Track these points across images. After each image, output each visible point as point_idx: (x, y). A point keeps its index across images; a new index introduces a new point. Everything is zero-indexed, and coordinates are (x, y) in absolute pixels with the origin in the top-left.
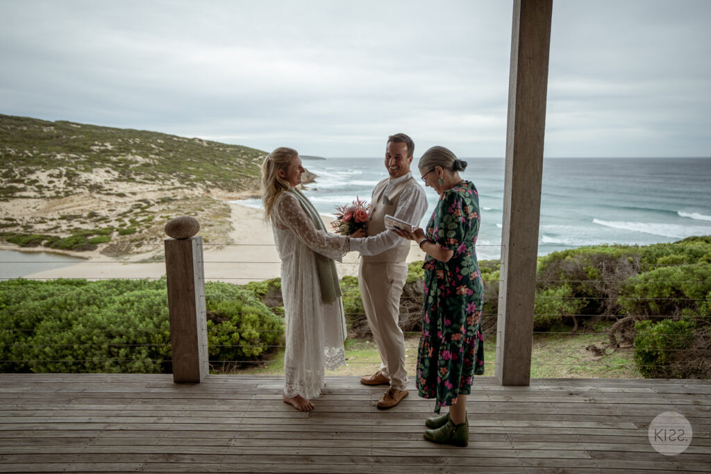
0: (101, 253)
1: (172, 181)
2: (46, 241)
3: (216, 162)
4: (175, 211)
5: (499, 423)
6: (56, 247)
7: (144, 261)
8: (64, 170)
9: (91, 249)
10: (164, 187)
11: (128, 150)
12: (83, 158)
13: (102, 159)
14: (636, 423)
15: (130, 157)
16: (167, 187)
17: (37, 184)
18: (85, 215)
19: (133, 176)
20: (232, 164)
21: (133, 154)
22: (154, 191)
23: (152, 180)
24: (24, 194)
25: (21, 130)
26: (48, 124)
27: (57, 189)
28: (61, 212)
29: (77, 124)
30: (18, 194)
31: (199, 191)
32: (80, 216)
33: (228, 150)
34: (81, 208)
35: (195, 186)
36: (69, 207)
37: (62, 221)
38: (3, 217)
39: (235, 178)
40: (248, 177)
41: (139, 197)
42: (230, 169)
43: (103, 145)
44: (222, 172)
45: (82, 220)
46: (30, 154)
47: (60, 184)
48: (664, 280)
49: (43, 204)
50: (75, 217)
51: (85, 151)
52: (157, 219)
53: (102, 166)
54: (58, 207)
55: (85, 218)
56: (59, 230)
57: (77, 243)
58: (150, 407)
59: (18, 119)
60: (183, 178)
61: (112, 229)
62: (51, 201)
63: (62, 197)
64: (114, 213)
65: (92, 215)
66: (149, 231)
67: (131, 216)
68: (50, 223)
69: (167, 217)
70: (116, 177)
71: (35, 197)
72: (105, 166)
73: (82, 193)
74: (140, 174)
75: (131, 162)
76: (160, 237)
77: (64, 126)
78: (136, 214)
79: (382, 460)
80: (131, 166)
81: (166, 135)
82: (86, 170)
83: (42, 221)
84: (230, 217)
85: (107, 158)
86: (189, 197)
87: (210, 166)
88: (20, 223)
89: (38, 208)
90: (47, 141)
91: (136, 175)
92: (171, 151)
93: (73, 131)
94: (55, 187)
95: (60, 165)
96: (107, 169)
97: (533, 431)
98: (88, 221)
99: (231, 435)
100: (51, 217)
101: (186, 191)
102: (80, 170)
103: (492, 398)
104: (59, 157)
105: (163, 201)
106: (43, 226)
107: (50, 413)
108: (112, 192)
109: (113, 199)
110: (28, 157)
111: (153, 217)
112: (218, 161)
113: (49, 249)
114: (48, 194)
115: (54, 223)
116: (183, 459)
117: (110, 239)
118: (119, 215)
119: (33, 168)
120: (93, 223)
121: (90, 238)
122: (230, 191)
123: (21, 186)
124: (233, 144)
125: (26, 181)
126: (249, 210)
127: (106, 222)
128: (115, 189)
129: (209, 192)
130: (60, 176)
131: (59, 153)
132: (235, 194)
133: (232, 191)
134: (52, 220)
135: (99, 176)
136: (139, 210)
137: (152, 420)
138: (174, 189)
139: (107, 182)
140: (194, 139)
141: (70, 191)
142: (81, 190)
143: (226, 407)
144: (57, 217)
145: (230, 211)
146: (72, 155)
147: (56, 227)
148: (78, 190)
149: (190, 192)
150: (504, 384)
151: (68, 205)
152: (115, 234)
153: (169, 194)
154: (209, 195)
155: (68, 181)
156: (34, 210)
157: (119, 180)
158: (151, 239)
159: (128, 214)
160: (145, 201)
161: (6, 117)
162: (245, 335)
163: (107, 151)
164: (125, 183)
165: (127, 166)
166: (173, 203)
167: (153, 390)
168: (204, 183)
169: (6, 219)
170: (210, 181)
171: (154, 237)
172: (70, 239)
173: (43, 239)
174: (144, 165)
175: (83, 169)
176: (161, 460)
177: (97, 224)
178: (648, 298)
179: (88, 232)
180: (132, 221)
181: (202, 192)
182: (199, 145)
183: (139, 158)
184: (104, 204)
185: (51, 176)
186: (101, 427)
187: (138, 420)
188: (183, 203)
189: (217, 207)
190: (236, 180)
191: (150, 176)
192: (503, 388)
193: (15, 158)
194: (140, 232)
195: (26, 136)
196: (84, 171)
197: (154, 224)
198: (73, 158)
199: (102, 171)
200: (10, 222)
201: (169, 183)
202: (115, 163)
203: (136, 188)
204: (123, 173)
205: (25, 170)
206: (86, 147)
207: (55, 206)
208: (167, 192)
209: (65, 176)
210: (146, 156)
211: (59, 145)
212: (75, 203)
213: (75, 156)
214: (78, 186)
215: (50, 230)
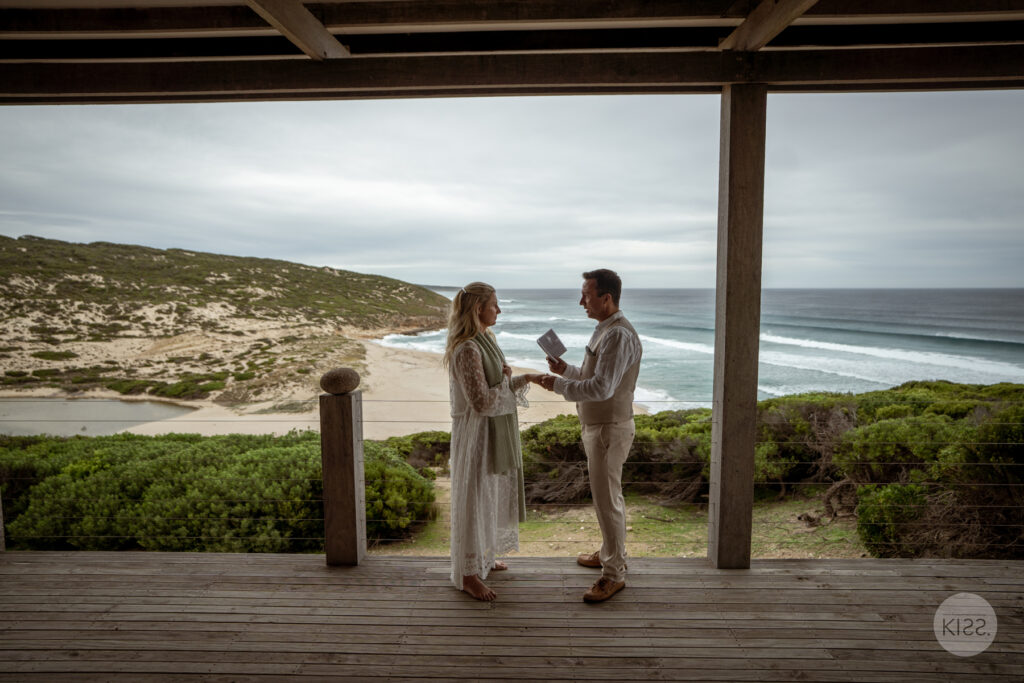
0: (214, 401)
1: (298, 316)
2: (150, 388)
3: (349, 295)
4: (300, 352)
5: (718, 615)
6: (163, 394)
7: (263, 412)
8: (174, 305)
9: (202, 398)
10: (288, 324)
11: (248, 282)
12: (196, 290)
13: (218, 292)
14: (881, 614)
15: (250, 289)
16: (291, 324)
17: (143, 321)
18: (197, 357)
19: (253, 312)
20: (367, 297)
21: (253, 286)
22: (277, 329)
23: (274, 316)
24: (128, 333)
25: (130, 260)
26: (159, 252)
27: (165, 327)
28: (169, 354)
29: (192, 252)
30: (121, 333)
31: (328, 329)
32: (191, 359)
33: (364, 281)
34: (192, 348)
35: (324, 323)
36: (178, 348)
37: (170, 364)
38: (105, 359)
39: (371, 313)
40: (386, 312)
41: (259, 336)
42: (366, 303)
43: (219, 276)
44: (355, 306)
45: (193, 363)
46: (137, 288)
47: (169, 321)
48: (886, 436)
49: (149, 344)
50: (186, 359)
51: (198, 283)
52: (280, 361)
53: (218, 300)
54: (166, 348)
55: (197, 361)
56: (166, 375)
57: (185, 390)
58: (302, 595)
59: (125, 247)
60: (310, 313)
61: (226, 373)
62: (158, 341)
63: (170, 337)
64: (230, 354)
65: (205, 357)
66: (270, 376)
67: (250, 358)
68: (156, 366)
69: (292, 359)
70: (234, 312)
71: (140, 337)
72: (222, 300)
73: (193, 331)
74: (261, 309)
75: (251, 295)
76: (283, 382)
78: (256, 356)
79: (585, 661)
80: (251, 300)
81: (292, 264)
82: (201, 305)
83: (148, 364)
84: (364, 359)
85: (224, 290)
86: (318, 335)
87: (341, 299)
88: (123, 366)
89: (143, 348)
90: (157, 272)
91: (256, 310)
92: (297, 282)
93: (186, 260)
94: (163, 324)
95: (171, 299)
96: (224, 303)
97: (762, 625)
98: (199, 364)
99: (402, 630)
100: (157, 360)
101: (314, 329)
102: (193, 305)
103: (708, 585)
104: (169, 289)
105: (287, 340)
106: (148, 370)
107: (187, 601)
108: (228, 330)
109: (229, 338)
110: (135, 290)
111: (275, 359)
112: (352, 294)
113: (154, 398)
114: (155, 332)
115: (161, 366)
116: (347, 659)
117: (224, 386)
118: (236, 357)
119: (140, 303)
120: (205, 367)
121: (202, 384)
122: (365, 328)
123: (126, 323)
124: (370, 273)
125: (131, 318)
126: (387, 351)
127: (220, 365)
128: (232, 326)
129: (340, 329)
130: (169, 312)
131: (169, 285)
132: (370, 332)
133: (368, 329)
134: (159, 363)
135: (214, 311)
136: (258, 351)
137: (306, 611)
138: (300, 326)
139: (222, 318)
140: (324, 268)
141: (181, 329)
142: (193, 328)
143: (390, 596)
144: (164, 359)
145: (364, 352)
146: (184, 288)
147: (164, 372)
148: (190, 328)
149: (318, 330)
150: (721, 566)
151: (177, 346)
152: (231, 379)
153: (294, 332)
154: (340, 333)
155: (179, 318)
156: (139, 352)
157: (237, 316)
158: (272, 385)
159: (246, 356)
160: (265, 340)
161: (113, 245)
162: (390, 502)
163: (224, 282)
164: (243, 320)
165: (246, 300)
166: (298, 343)
167: (303, 575)
168: (335, 319)
169: (107, 362)
170: (341, 316)
171: (275, 382)
172: (178, 385)
173: (147, 386)
174: (265, 298)
175: (196, 303)
176: (321, 661)
177: (210, 367)
178: (869, 456)
179: (199, 377)
180: (250, 364)
181: (332, 329)
182: (330, 275)
183: (260, 291)
184: (219, 345)
185: (159, 311)
186: (246, 618)
187: (289, 610)
188: (310, 342)
189: (350, 348)
190: (373, 315)
191: (272, 311)
192: (719, 572)
193: (121, 292)
194: (260, 377)
195: (133, 267)
196: (196, 306)
197: (275, 367)
198: (185, 291)
199: (217, 306)
200: (111, 366)
201: (294, 319)
202: (232, 296)
203: (256, 325)
204: (241, 307)
205: (131, 305)
206: (200, 278)
207: (161, 346)
208: (291, 330)
209: (176, 312)
210: (267, 288)
211: (170, 276)
212: (185, 343)
213: (187, 288)
214: (190, 324)
215: (156, 374)
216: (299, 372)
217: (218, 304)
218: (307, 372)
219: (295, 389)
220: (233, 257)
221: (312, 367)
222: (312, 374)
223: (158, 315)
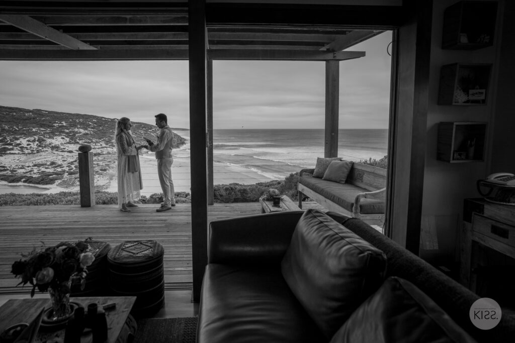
0: (57, 185)
1: (101, 143)
2: (24, 179)
4: (102, 160)
6: (30, 182)
8: (37, 137)
9: (51, 184)
11: (75, 126)
12: (48, 130)
13: (60, 131)
15: (76, 130)
16: (97, 147)
17: (20, 146)
18: (48, 163)
19: (78, 141)
21: (78, 128)
24: (12, 152)
25: (13, 115)
26: (29, 111)
27: (32, 149)
28: (34, 162)
29: (46, 111)
30: (8, 152)
32: (46, 164)
34: (45, 159)
36: (39, 159)
37: (34, 167)
43: (60, 123)
45: (47, 166)
46: (17, 129)
47: (34, 146)
49: (23, 158)
50: (43, 165)
51: (49, 126)
53: (59, 135)
54: (32, 159)
55: (48, 165)
56: (32, 173)
57: (42, 180)
59: (10, 108)
60: (107, 141)
61: (64, 171)
62: (28, 156)
63: (35, 154)
64: (66, 162)
65: (53, 163)
68: (27, 168)
69: (97, 164)
70: (68, 141)
71: (19, 154)
72: (61, 135)
73: (47, 151)
74: (82, 139)
75: (77, 133)
77: (38, 112)
80: (77, 135)
81: (99, 117)
83: (23, 167)
85: (63, 130)
86: (111, 152)
88: (8, 168)
89: (20, 160)
90: (27, 121)
91: (80, 140)
92: (101, 126)
93: (43, 115)
94: (31, 147)
95: (34, 135)
96: (63, 137)
98: (50, 167)
100: (28, 165)
101: (109, 149)
102: (47, 138)
104: (34, 130)
106: (23, 171)
108: (65, 150)
109: (66, 154)
110: (16, 130)
113: (26, 184)
114: (26, 151)
115: (30, 169)
117: (63, 177)
118: (69, 163)
119: (19, 137)
120: (53, 169)
121: (51, 177)
123: (11, 147)
124: (137, 122)
125: (14, 144)
127: (61, 168)
128: (67, 148)
130: (34, 141)
131: (34, 128)
134: (28, 167)
135: (57, 141)
138: (102, 148)
139: (62, 144)
140: (114, 119)
141: (40, 150)
142: (47, 149)
144: (31, 165)
146: (42, 129)
147: (31, 171)
148: (45, 149)
149: (111, 150)
151: (38, 158)
152: (66, 174)
153: (100, 151)
155: (39, 144)
156: (18, 161)
157: (69, 143)
159: (74, 163)
161: (4, 107)
163: (63, 126)
164: (73, 145)
165: (74, 135)
166: (101, 156)
172: (38, 178)
173: (22, 178)
174: (84, 134)
175: (48, 137)
177: (56, 169)
179: (50, 174)
180: (76, 167)
183: (82, 130)
184: (60, 157)
185: (29, 141)
188: (107, 156)
191: (88, 141)
193: (8, 131)
195: (15, 118)
196: (49, 138)
198: (42, 131)
199: (59, 138)
200: (3, 168)
201: (99, 144)
202: (67, 133)
204: (72, 139)
205: (13, 138)
206: (50, 124)
207: (30, 158)
208: (97, 150)
209: (37, 141)
210: (86, 129)
211: (34, 123)
212: (42, 157)
213: (43, 129)
214: (45, 147)
215: (27, 172)
216: (101, 170)
217: (60, 137)
218: (105, 170)
219: (99, 179)
220: (67, 114)
221: (108, 168)
222: (107, 171)
223: (28, 143)
